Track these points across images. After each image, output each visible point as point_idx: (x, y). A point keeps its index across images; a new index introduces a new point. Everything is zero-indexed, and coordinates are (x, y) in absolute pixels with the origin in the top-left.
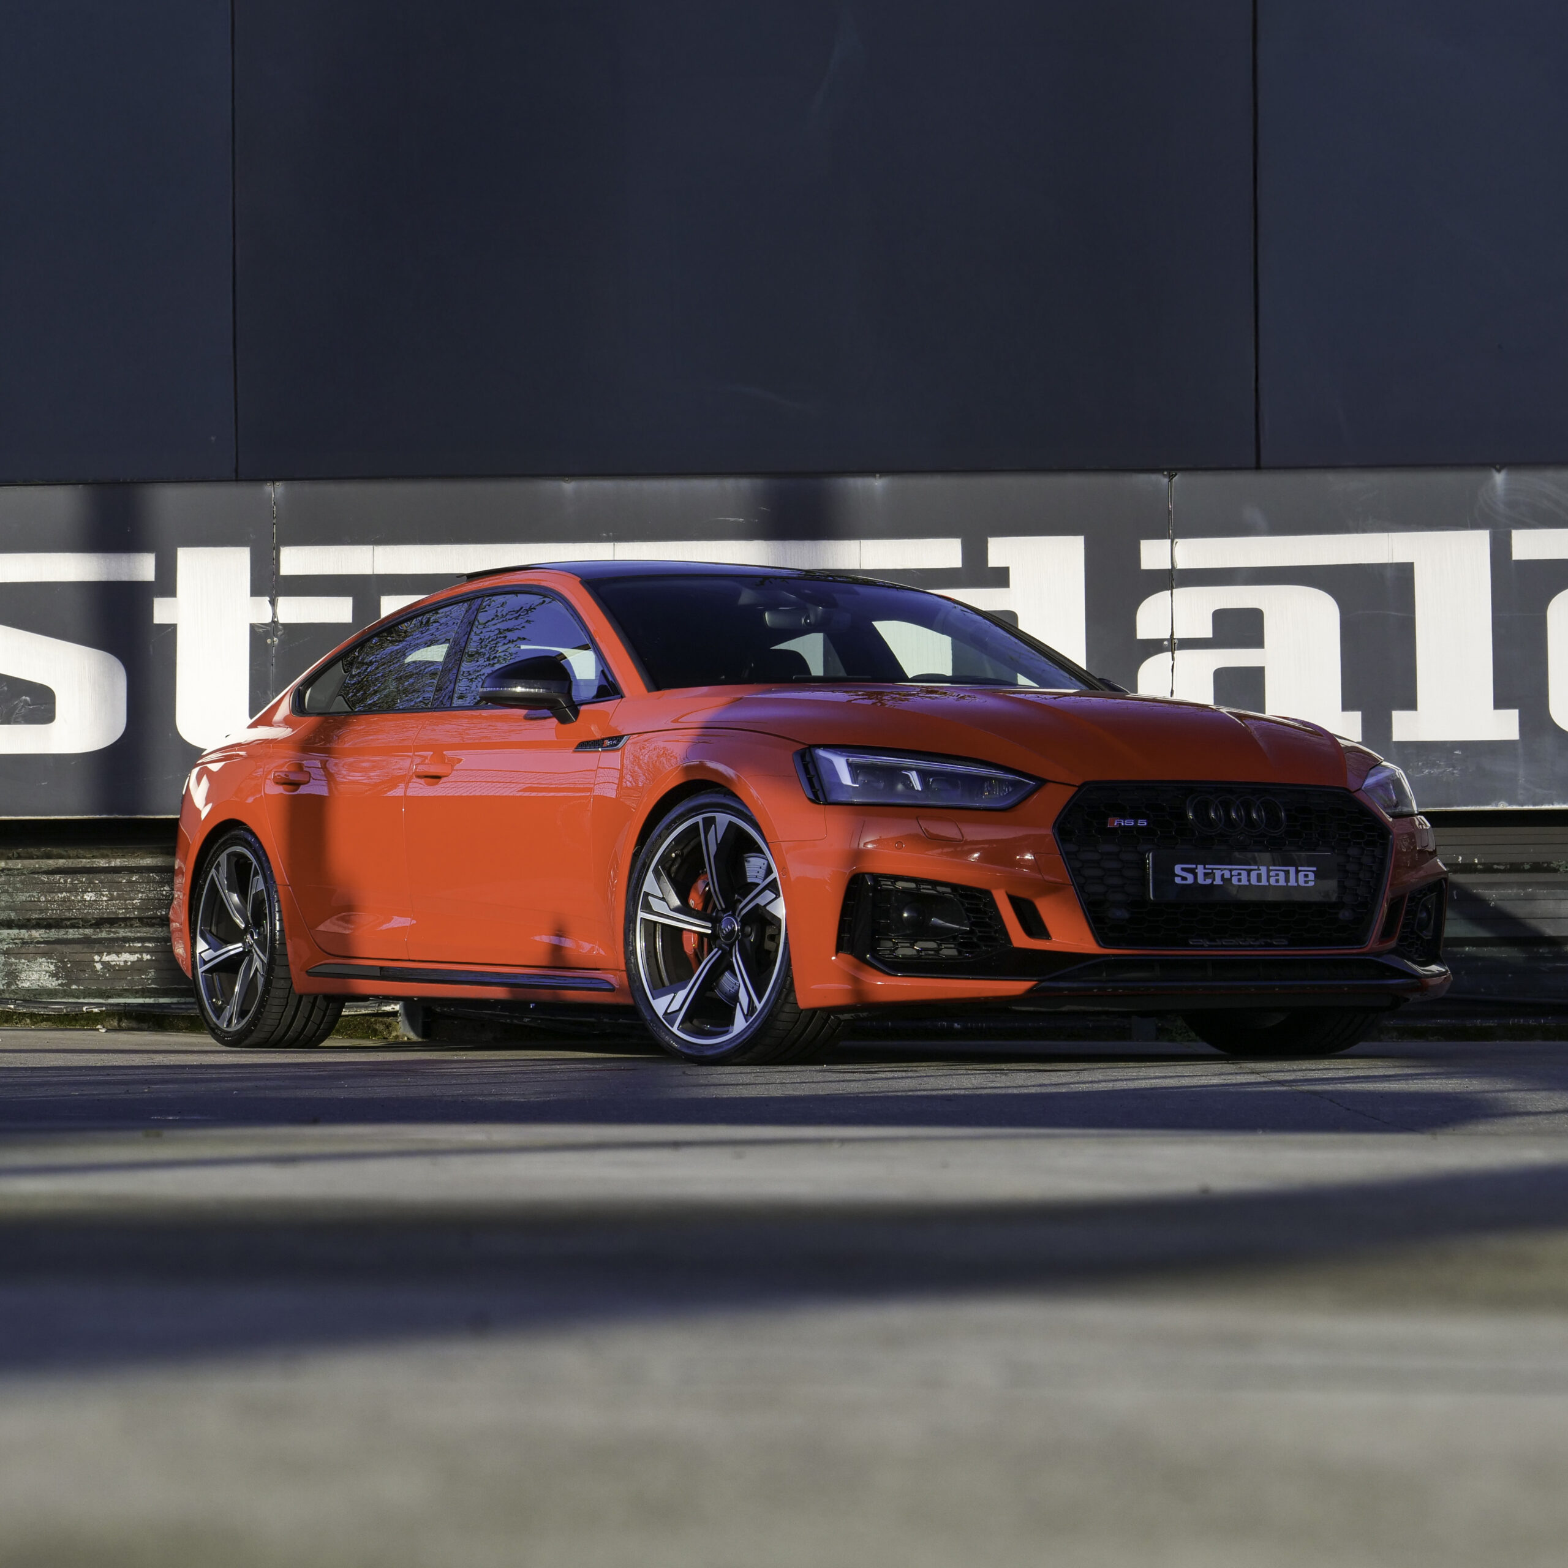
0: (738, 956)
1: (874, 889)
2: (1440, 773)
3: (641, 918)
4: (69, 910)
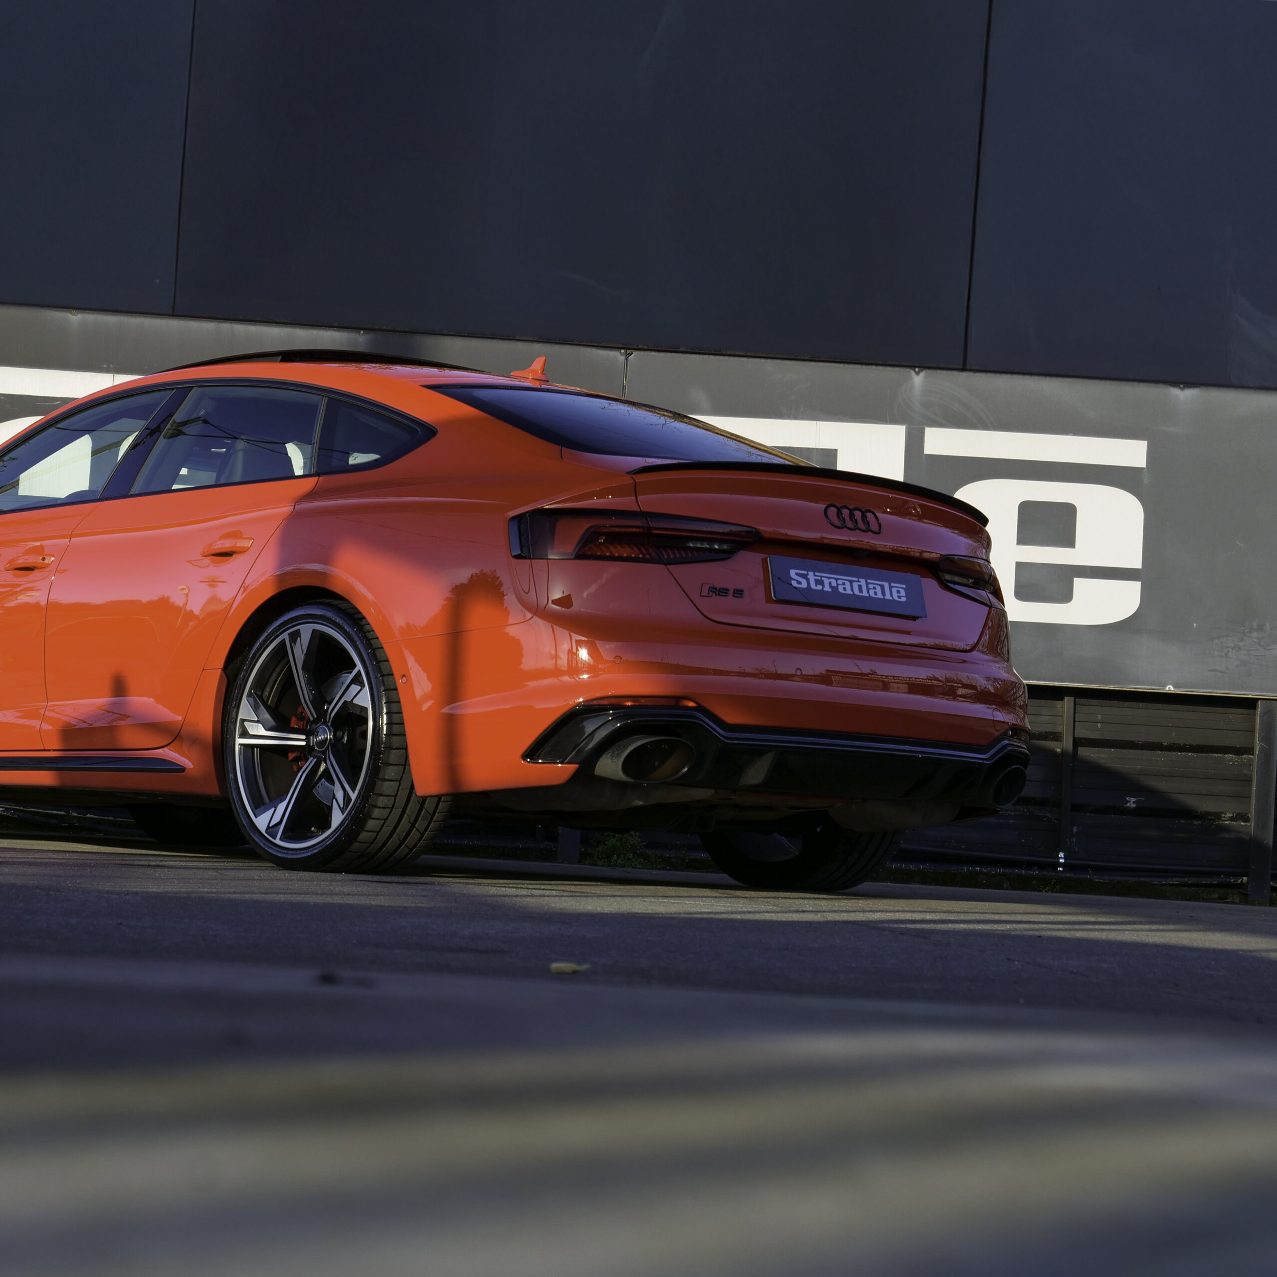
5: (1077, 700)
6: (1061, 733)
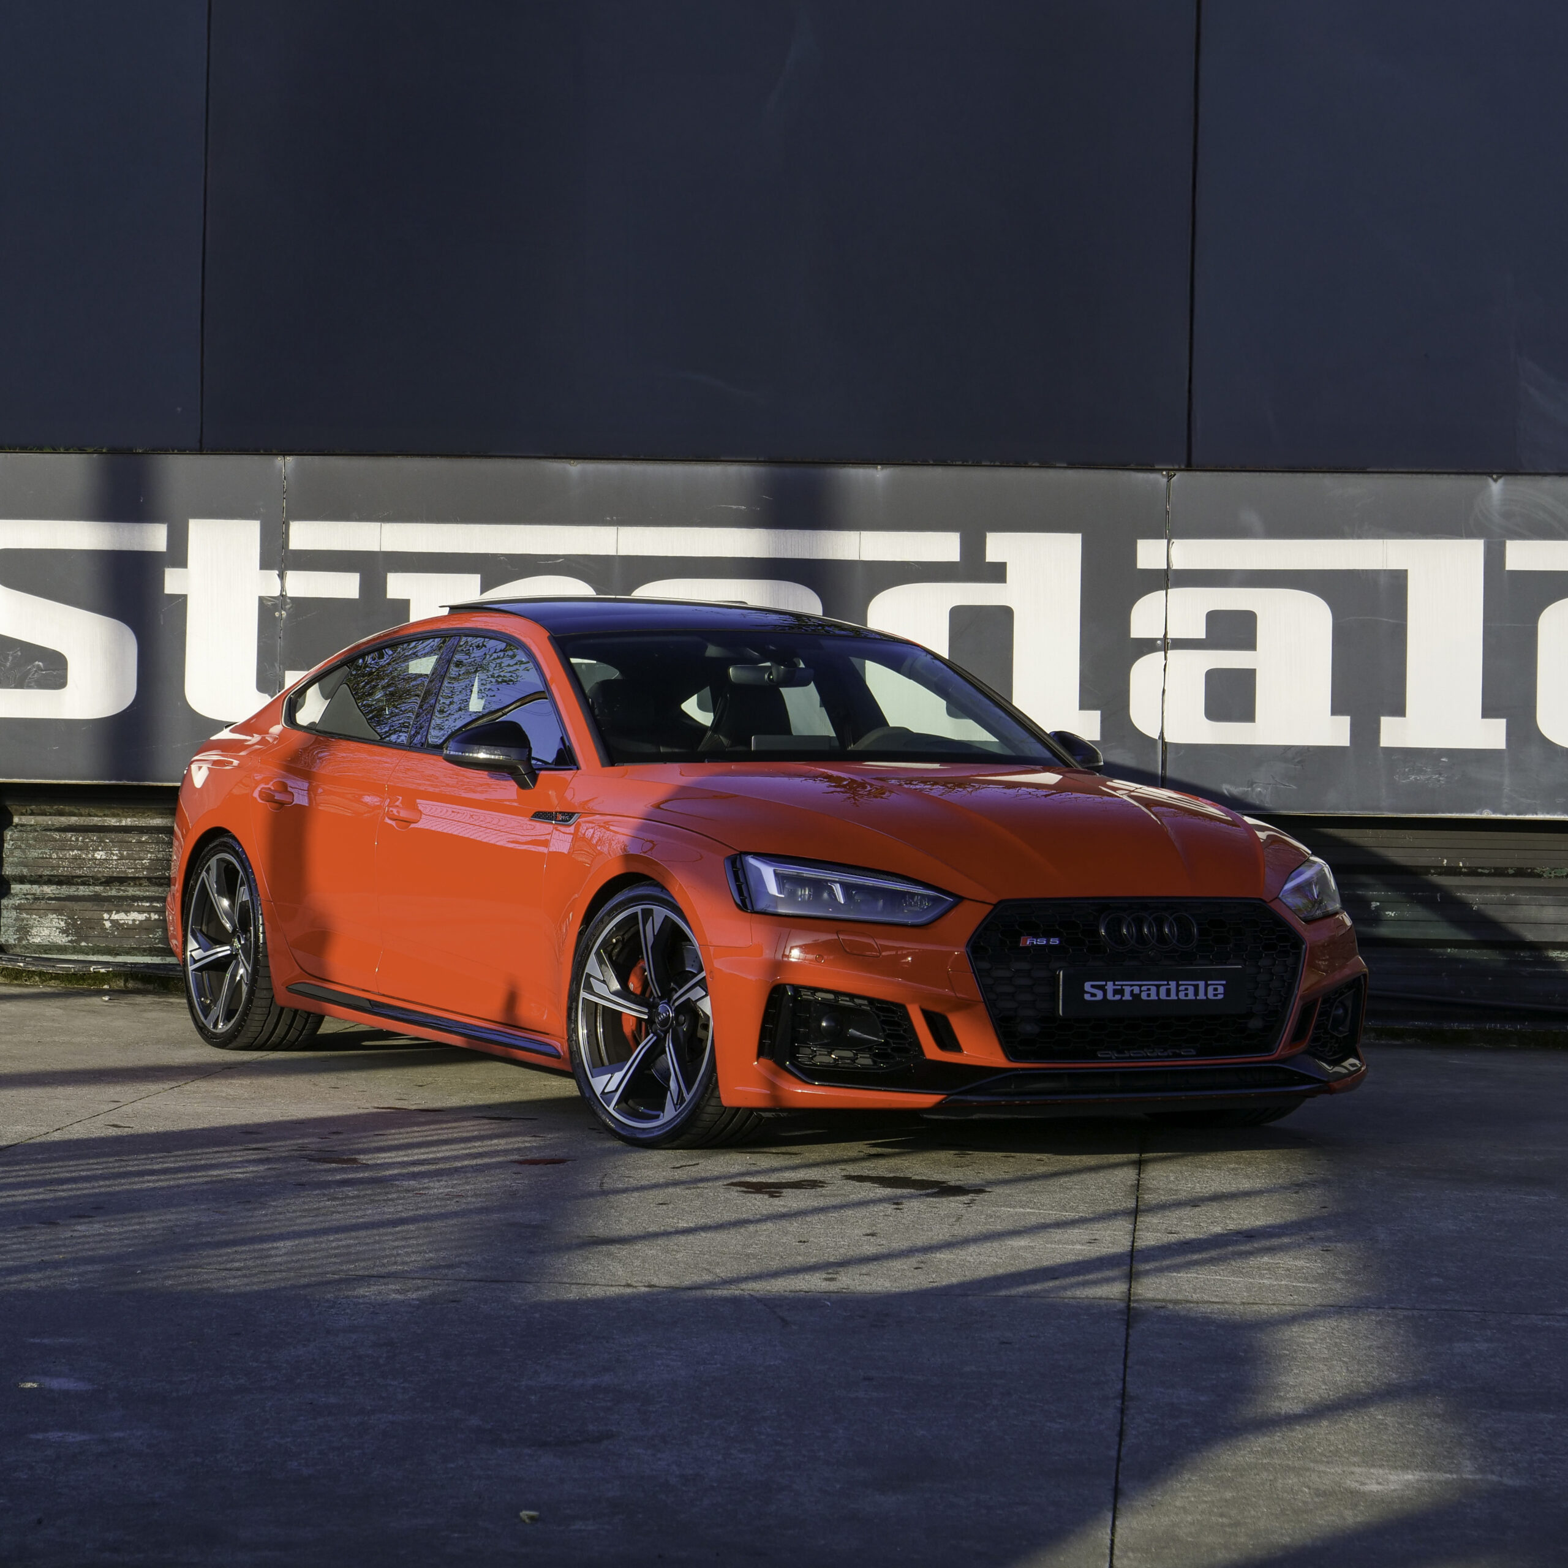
0: (671, 1045)
1: (794, 998)
2: (1428, 780)
3: (583, 998)
4: (80, 868)
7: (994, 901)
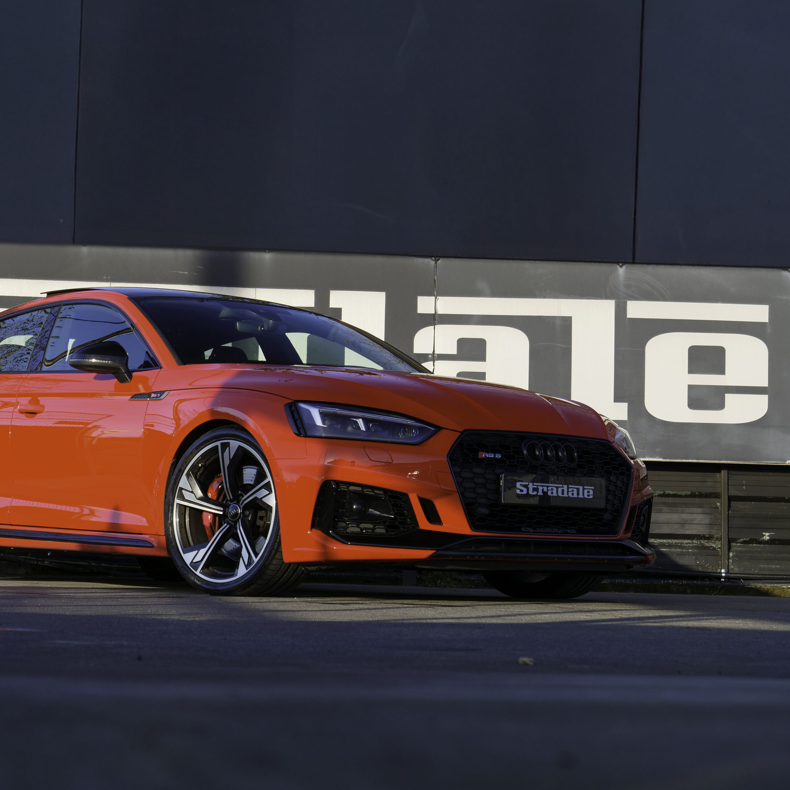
0: (241, 529)
1: (336, 489)
3: (177, 503)
5: (729, 472)
6: (720, 493)
7: (461, 430)
